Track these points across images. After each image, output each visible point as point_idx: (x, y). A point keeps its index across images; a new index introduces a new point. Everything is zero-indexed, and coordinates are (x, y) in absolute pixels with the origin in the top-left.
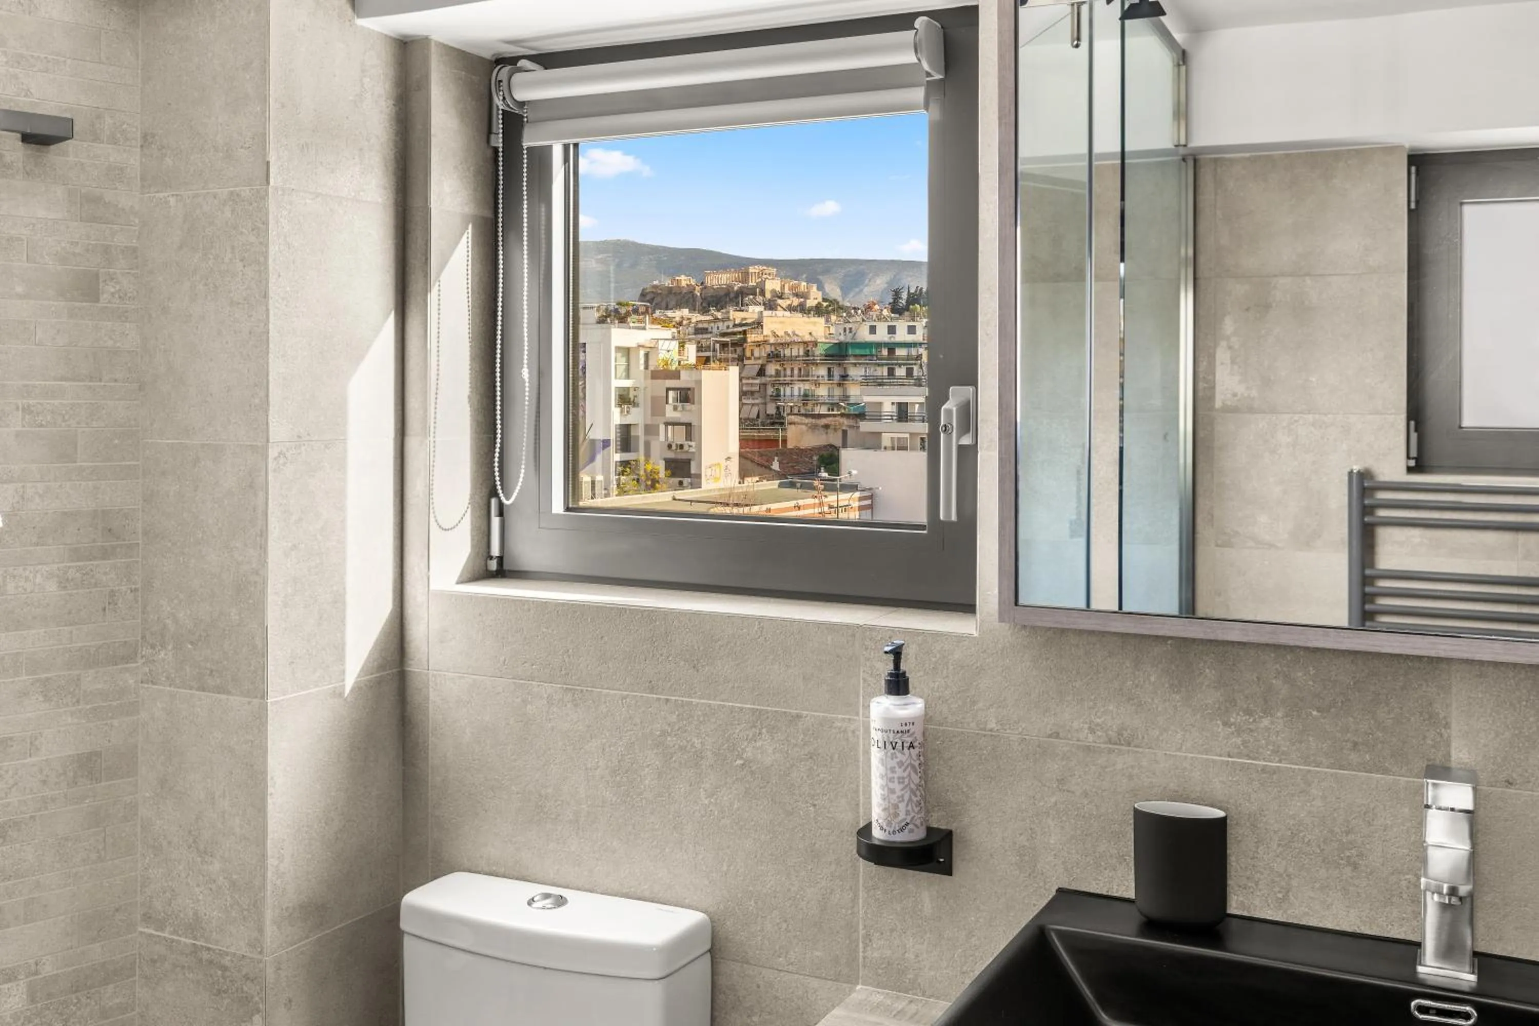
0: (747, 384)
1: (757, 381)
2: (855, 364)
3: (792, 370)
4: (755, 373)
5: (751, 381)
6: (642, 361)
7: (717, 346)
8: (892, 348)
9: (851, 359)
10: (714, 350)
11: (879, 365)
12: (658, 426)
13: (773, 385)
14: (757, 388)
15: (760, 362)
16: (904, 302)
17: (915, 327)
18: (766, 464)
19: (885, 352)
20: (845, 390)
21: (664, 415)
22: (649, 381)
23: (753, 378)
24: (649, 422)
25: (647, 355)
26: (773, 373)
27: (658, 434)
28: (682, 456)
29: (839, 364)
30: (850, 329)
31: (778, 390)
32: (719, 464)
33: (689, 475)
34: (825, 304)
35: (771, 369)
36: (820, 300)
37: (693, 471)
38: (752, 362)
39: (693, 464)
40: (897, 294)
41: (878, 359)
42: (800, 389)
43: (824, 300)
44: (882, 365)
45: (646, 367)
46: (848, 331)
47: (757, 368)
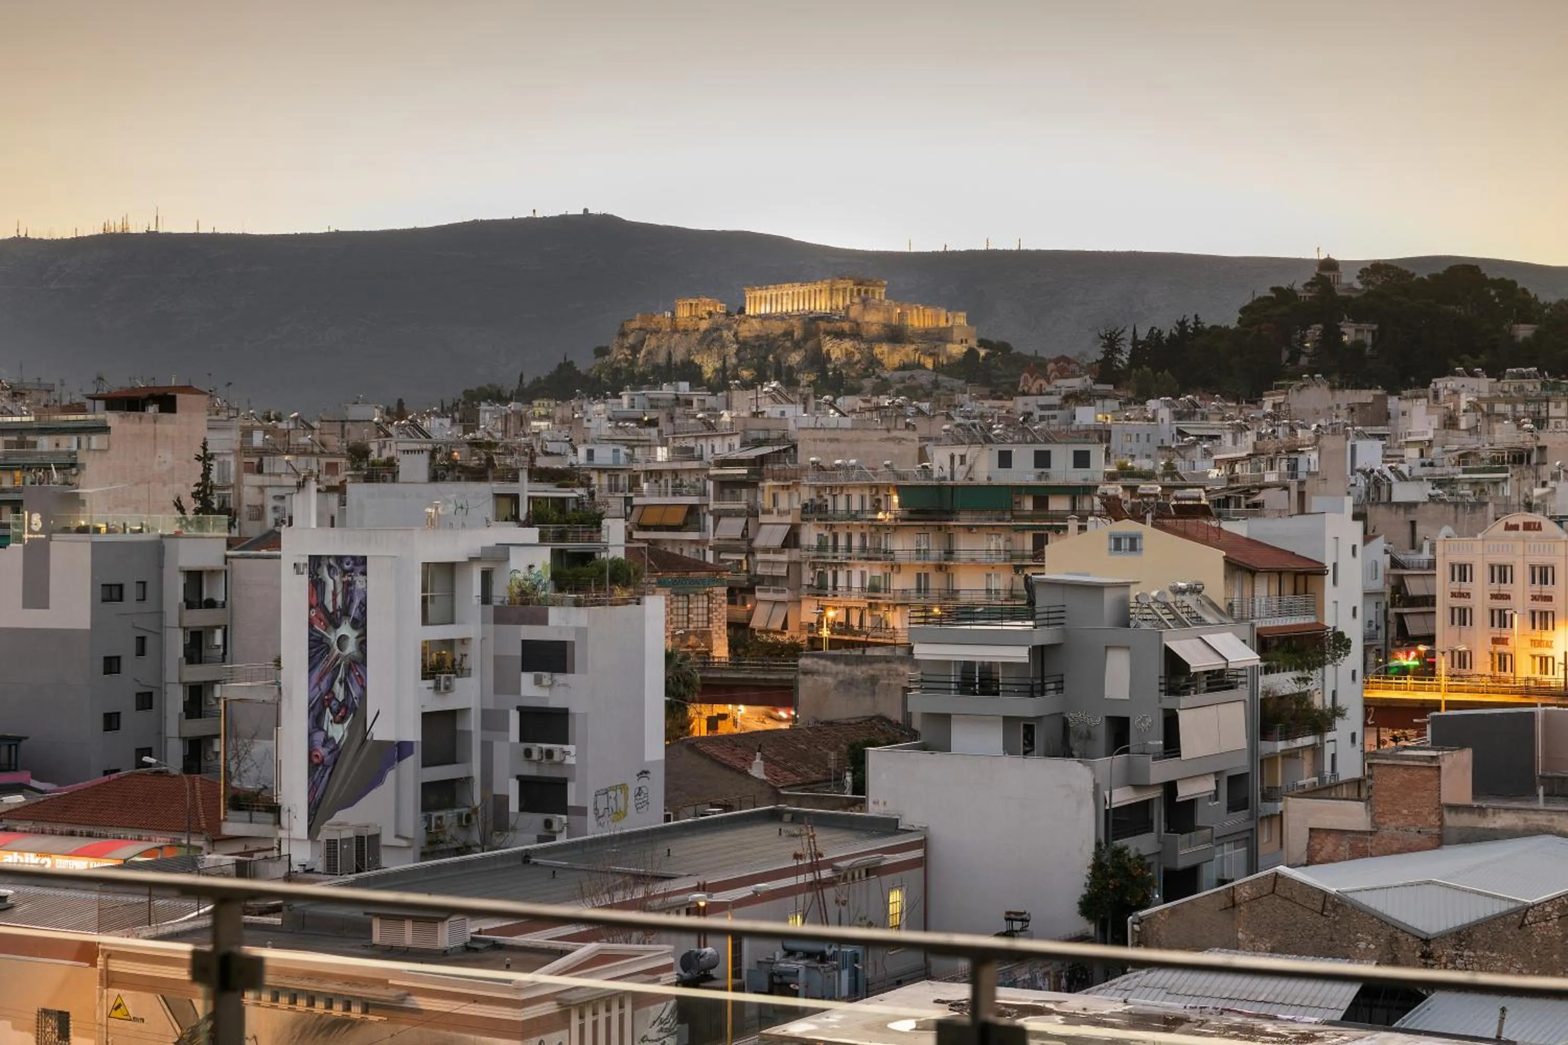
0: (763, 562)
1: (784, 557)
2: (969, 529)
3: (849, 537)
4: (777, 541)
5: (771, 557)
6: (477, 589)
7: (710, 485)
8: (1041, 495)
9: (961, 516)
10: (704, 493)
11: (1017, 529)
12: (506, 714)
13: (814, 566)
14: (783, 571)
15: (789, 519)
16: (1124, 358)
17: (1087, 453)
18: (739, 764)
19: (1028, 504)
20: (950, 577)
21: (518, 691)
22: (491, 627)
23: (776, 551)
24: (491, 706)
25: (486, 576)
26: (814, 542)
27: (506, 728)
28: (548, 772)
29: (940, 528)
30: (963, 457)
31: (822, 576)
32: (623, 787)
33: (563, 808)
34: (982, 353)
35: (810, 535)
36: (973, 343)
37: (571, 801)
38: (774, 518)
39: (571, 788)
40: (1112, 343)
41: (1015, 518)
42: (863, 574)
43: (982, 343)
44: (1023, 529)
45: (486, 598)
46: (957, 460)
47: (783, 531)
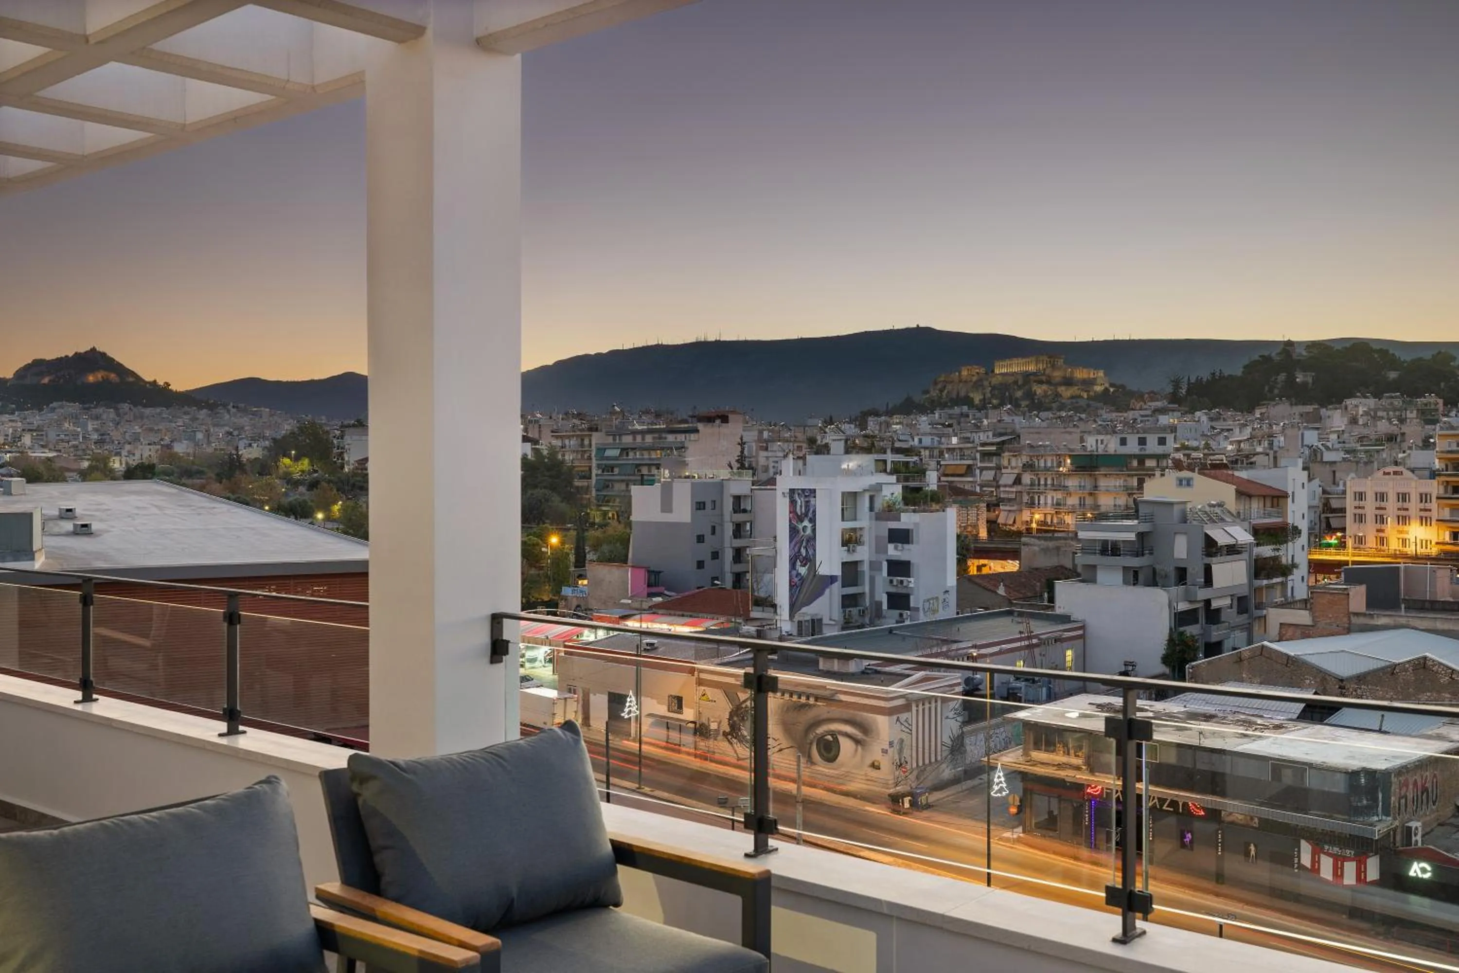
0: (1004, 491)
1: (1014, 490)
2: (1106, 475)
3: (1046, 479)
4: (1010, 482)
5: (1007, 489)
6: (867, 504)
7: (978, 455)
8: (1141, 459)
9: (1102, 469)
10: (975, 459)
11: (1129, 475)
12: (881, 563)
13: (1028, 493)
14: (1013, 496)
15: (1016, 471)
16: (1184, 391)
18: (992, 588)
19: (1135, 463)
20: (1096, 499)
21: (887, 552)
22: (874, 522)
23: (1011, 486)
24: (874, 559)
25: (872, 498)
26: (1029, 482)
27: (880, 569)
28: (901, 591)
29: (1091, 475)
30: (1102, 441)
31: (1032, 498)
32: (937, 598)
33: (909, 609)
34: (1112, 390)
35: (1027, 478)
36: (1107, 385)
37: (912, 605)
38: (1009, 471)
39: (912, 597)
40: (1177, 384)
41: (1128, 470)
42: (1053, 498)
43: (1112, 385)
44: (1132, 475)
45: (871, 509)
46: (1099, 442)
47: (1013, 478)
